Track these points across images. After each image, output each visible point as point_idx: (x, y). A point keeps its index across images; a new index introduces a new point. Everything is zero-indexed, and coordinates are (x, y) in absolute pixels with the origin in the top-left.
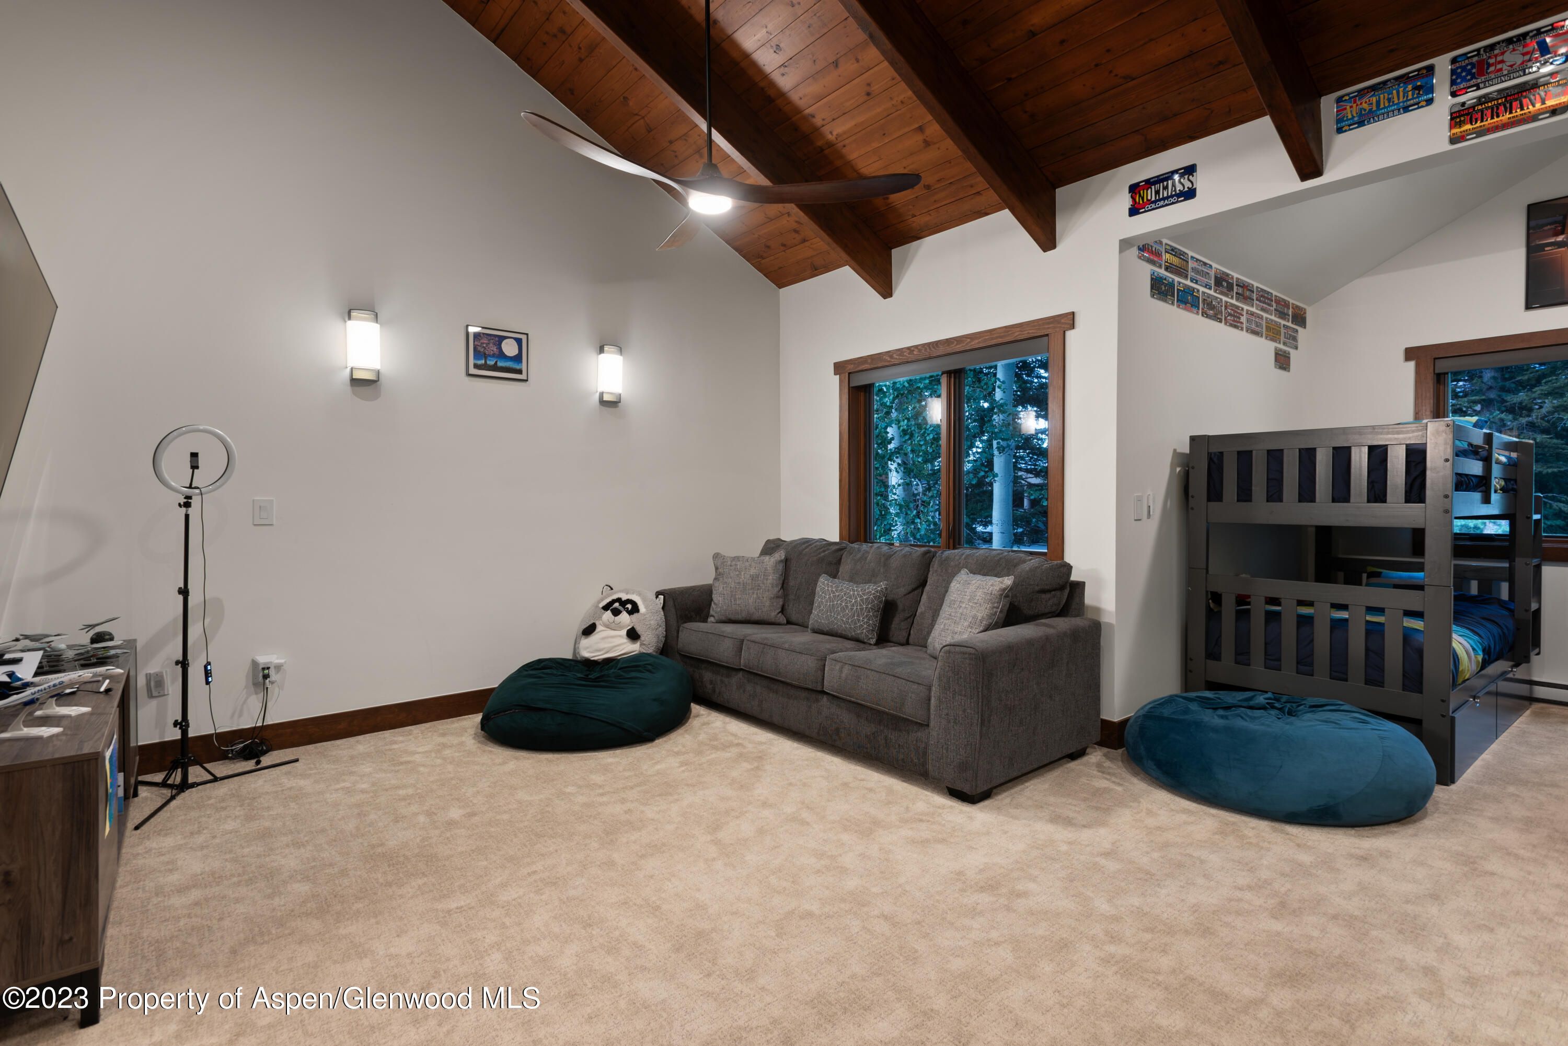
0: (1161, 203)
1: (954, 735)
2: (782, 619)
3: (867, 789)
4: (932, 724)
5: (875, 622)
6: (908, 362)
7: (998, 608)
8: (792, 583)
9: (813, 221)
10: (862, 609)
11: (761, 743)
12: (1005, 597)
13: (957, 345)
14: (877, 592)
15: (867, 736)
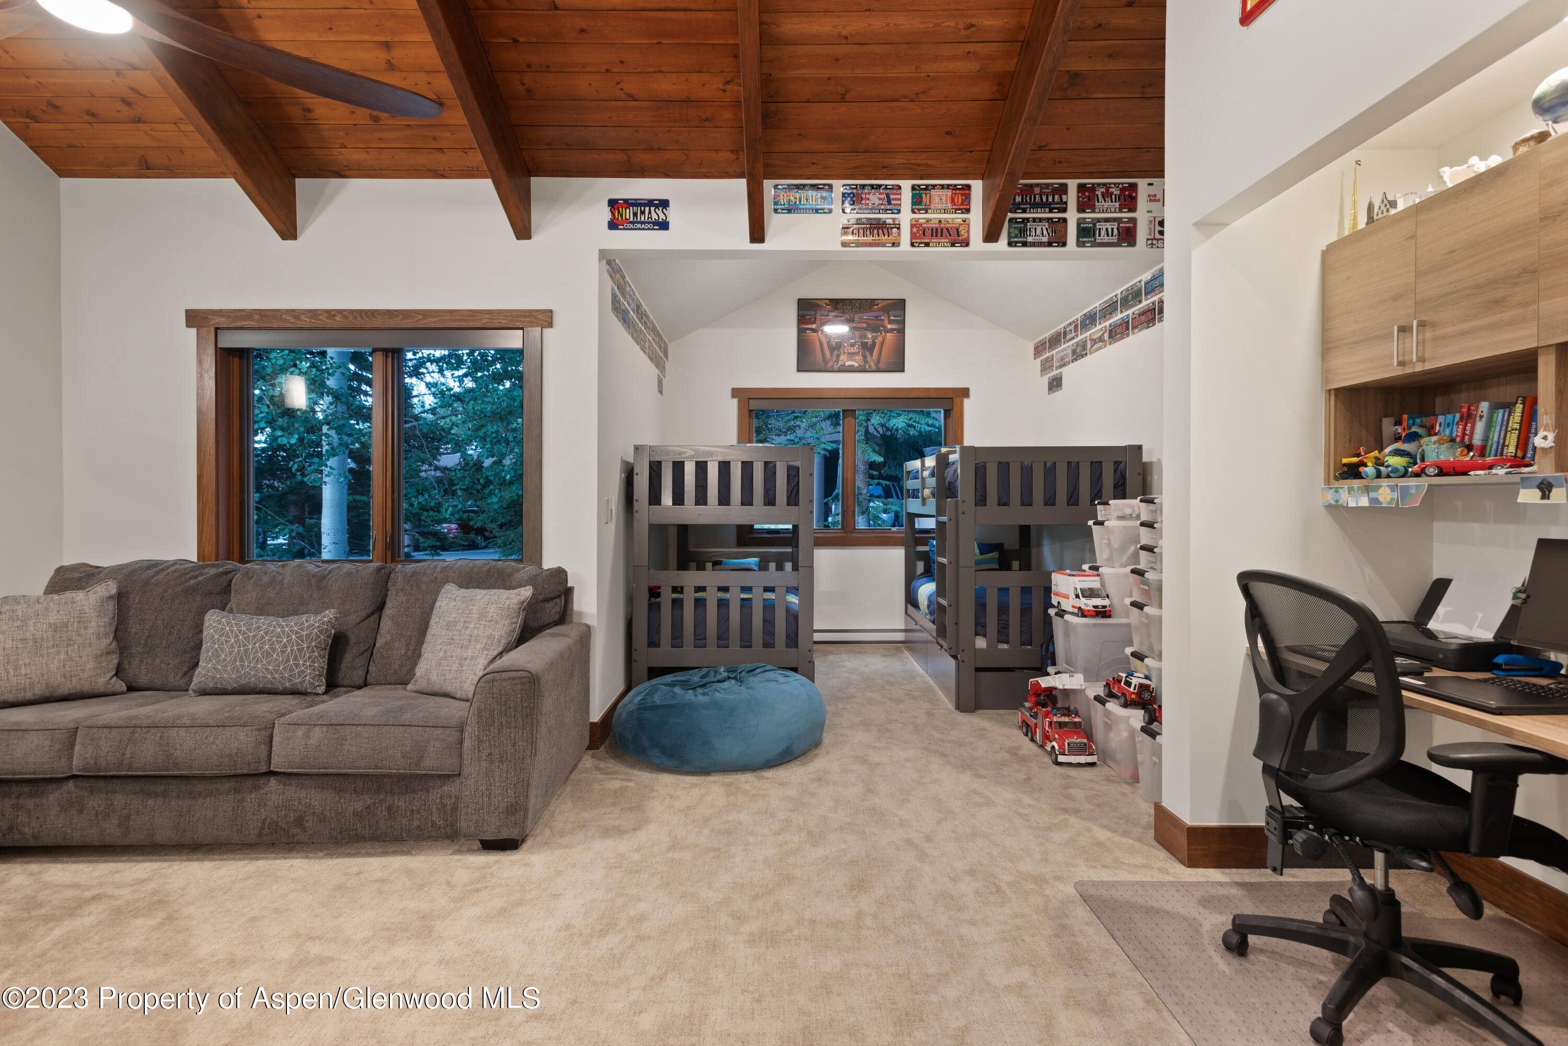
0: (639, 226)
1: (500, 776)
2: (121, 686)
3: (376, 881)
4: (466, 771)
5: (322, 663)
6: (324, 329)
7: (517, 623)
8: (134, 628)
9: (190, 99)
10: (300, 650)
11: (142, 882)
12: (523, 610)
13: (403, 319)
14: (323, 623)
15: (356, 814)
